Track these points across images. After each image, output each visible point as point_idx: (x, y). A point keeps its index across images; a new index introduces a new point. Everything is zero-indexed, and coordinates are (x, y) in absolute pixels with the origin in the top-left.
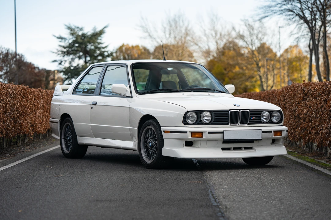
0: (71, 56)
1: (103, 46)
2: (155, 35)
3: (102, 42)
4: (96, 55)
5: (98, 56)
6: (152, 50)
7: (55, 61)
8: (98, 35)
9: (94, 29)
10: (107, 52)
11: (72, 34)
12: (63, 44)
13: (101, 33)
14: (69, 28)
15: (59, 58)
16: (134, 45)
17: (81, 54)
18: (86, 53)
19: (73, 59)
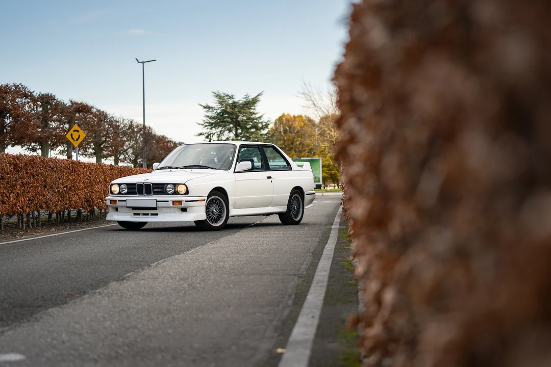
0: (220, 129)
1: (257, 116)
2: (319, 103)
3: (255, 112)
4: (248, 127)
5: (250, 128)
6: (317, 120)
7: (201, 134)
8: (250, 103)
9: (247, 97)
10: (262, 123)
11: (221, 103)
12: (210, 114)
13: (254, 101)
14: (218, 96)
15: (206, 130)
16: (296, 115)
17: (231, 125)
18: (237, 124)
19: (222, 133)
